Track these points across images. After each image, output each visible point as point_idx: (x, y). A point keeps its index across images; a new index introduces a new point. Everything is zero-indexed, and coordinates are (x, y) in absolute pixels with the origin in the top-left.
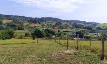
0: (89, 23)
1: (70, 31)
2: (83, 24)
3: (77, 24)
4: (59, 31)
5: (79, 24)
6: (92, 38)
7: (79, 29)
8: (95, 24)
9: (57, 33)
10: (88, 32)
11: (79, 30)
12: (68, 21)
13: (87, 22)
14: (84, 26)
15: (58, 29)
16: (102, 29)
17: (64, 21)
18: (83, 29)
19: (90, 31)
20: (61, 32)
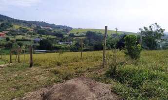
0: (59, 27)
1: (29, 38)
2: (51, 29)
3: (42, 27)
4: (8, 39)
5: (45, 28)
6: (63, 49)
8: (67, 29)
9: (5, 43)
10: (57, 41)
11: (44, 37)
12: (25, 22)
13: (56, 25)
14: (53, 32)
15: (7, 36)
17: (18, 22)
18: (50, 37)
19: (60, 38)
20: (12, 41)
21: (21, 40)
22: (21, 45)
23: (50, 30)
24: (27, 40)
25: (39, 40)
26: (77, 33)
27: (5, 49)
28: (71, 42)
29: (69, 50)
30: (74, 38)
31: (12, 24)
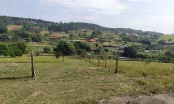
0: (146, 33)
1: (114, 45)
2: (137, 35)
3: (127, 34)
4: (97, 45)
5: (131, 34)
6: (150, 58)
7: (130, 43)
8: (156, 36)
9: (94, 49)
10: (143, 49)
12: (112, 30)
13: (143, 31)
14: (139, 38)
15: (97, 43)
16: (166, 44)
17: (106, 29)
18: (136, 44)
19: (147, 46)
20: (100, 47)
21: (108, 47)
22: (107, 51)
23: (136, 37)
24: (113, 47)
25: (124, 47)
26: (170, 40)
27: (94, 54)
28: (161, 51)
29: (157, 60)
30: (165, 46)
31: (101, 31)
